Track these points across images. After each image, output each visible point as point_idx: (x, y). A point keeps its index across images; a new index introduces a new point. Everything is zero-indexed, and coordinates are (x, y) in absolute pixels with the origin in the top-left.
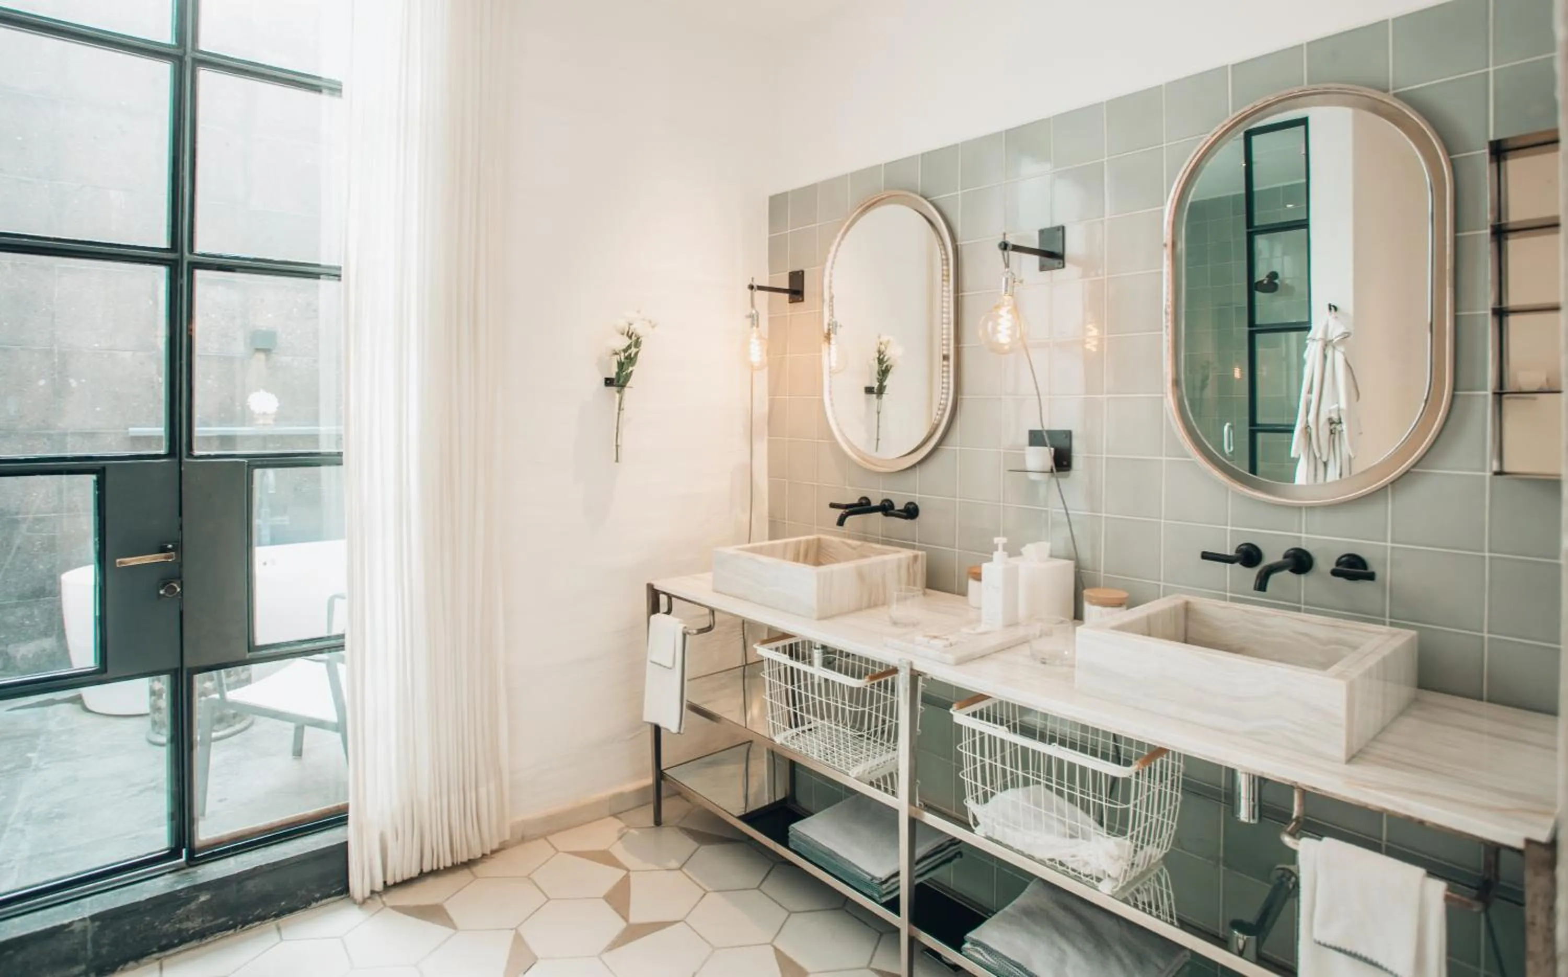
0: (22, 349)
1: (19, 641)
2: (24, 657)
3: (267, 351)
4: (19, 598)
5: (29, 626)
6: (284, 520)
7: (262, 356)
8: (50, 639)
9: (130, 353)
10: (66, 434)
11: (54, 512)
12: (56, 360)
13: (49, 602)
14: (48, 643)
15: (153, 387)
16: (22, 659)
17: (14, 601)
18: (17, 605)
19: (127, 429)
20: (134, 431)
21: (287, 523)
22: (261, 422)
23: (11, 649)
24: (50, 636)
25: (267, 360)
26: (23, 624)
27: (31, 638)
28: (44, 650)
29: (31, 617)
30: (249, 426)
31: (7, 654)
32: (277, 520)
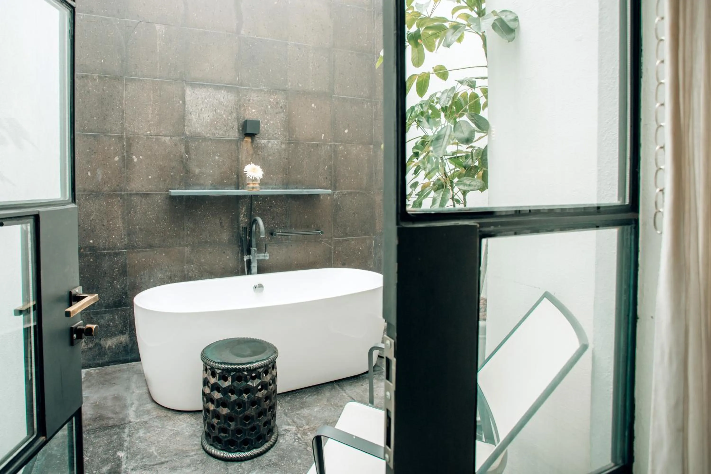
0: (105, 136)
1: (107, 337)
2: (110, 348)
3: (252, 136)
4: (106, 307)
5: (112, 326)
6: (265, 256)
7: (249, 140)
8: (125, 336)
9: (168, 138)
10: (131, 195)
11: (125, 249)
12: (125, 143)
13: (123, 310)
14: (124, 338)
15: (182, 162)
16: (108, 349)
17: (103, 309)
18: (105, 312)
19: (168, 191)
20: (174, 192)
21: (267, 258)
22: (251, 185)
23: (102, 342)
24: (125, 333)
25: (252, 142)
26: (109, 325)
27: (113, 335)
28: (121, 343)
29: (113, 320)
30: (242, 189)
31: (101, 345)
32: (261, 256)
